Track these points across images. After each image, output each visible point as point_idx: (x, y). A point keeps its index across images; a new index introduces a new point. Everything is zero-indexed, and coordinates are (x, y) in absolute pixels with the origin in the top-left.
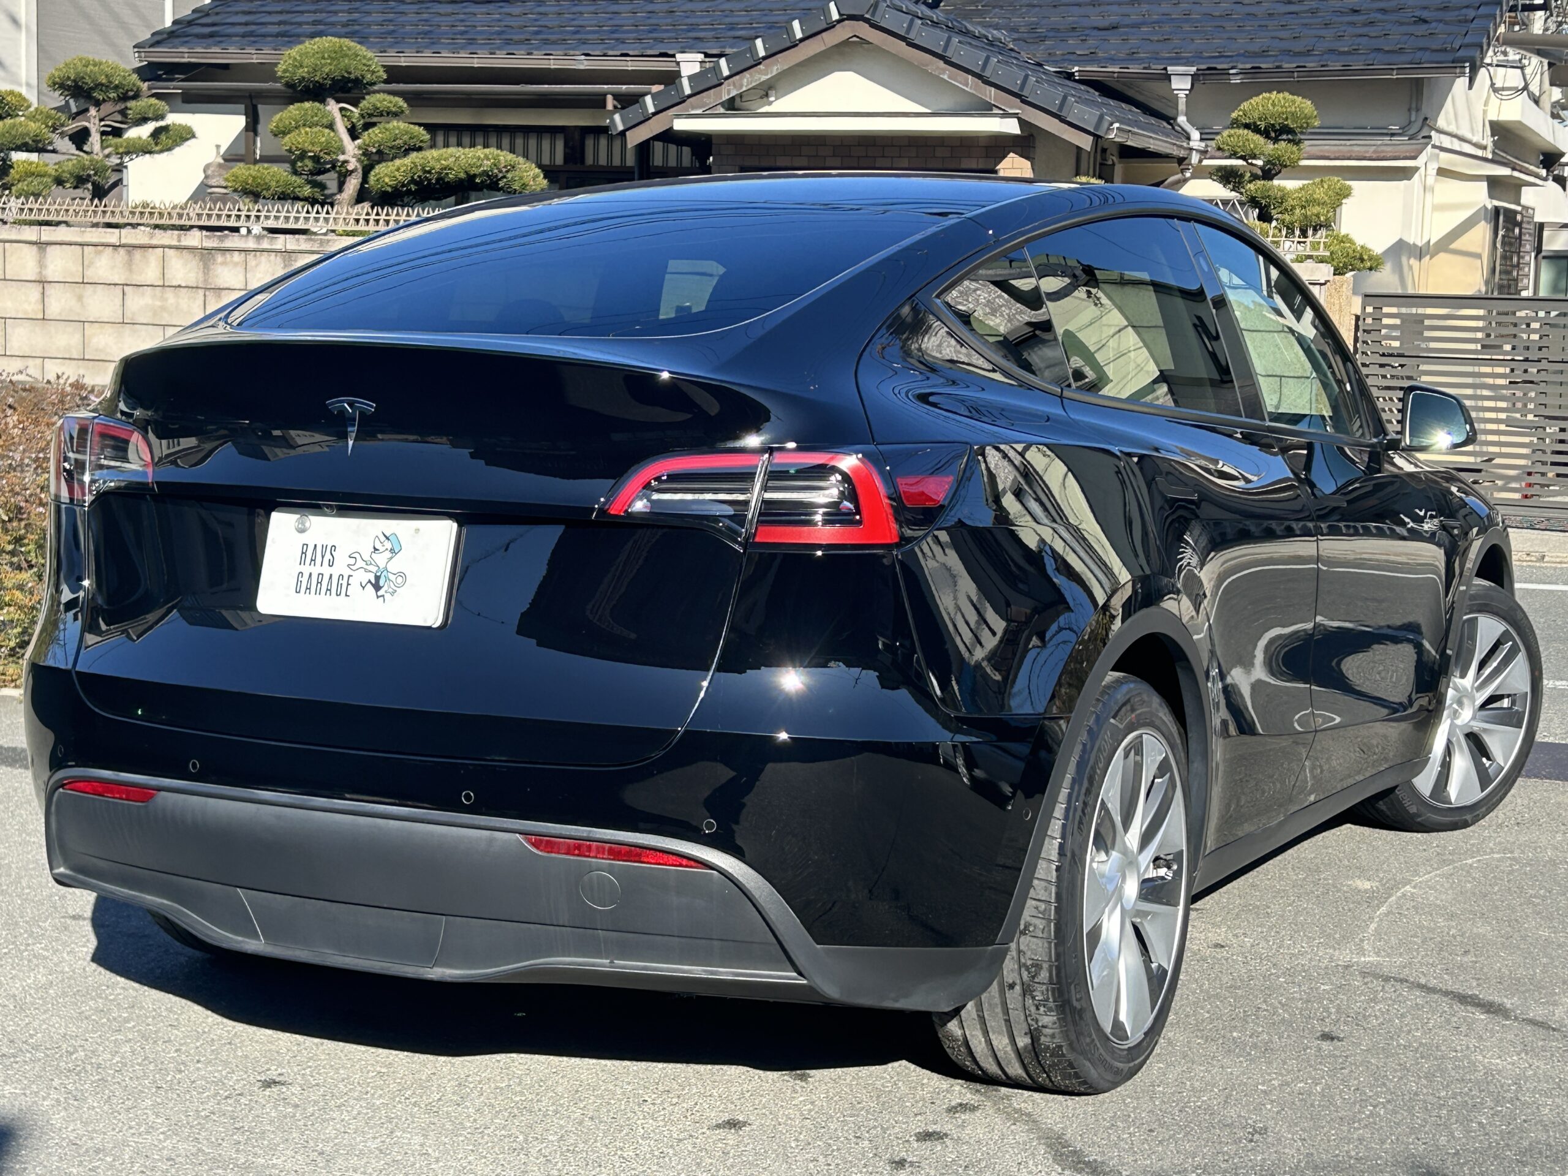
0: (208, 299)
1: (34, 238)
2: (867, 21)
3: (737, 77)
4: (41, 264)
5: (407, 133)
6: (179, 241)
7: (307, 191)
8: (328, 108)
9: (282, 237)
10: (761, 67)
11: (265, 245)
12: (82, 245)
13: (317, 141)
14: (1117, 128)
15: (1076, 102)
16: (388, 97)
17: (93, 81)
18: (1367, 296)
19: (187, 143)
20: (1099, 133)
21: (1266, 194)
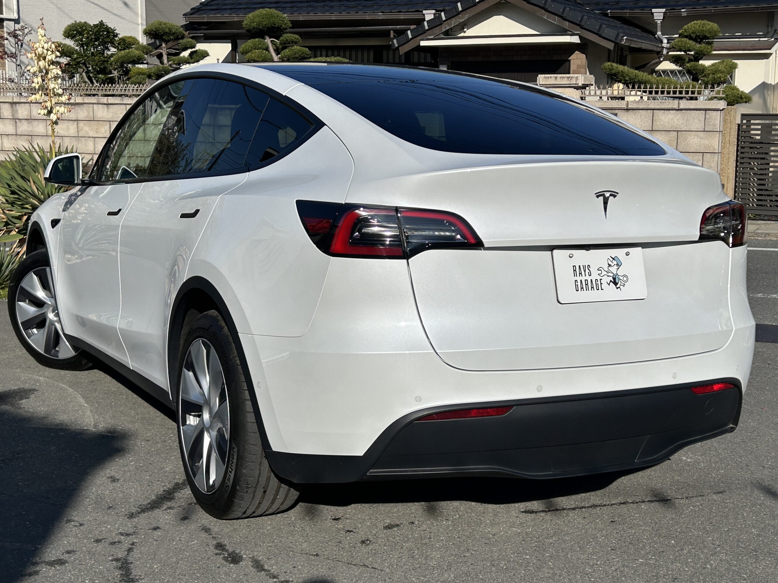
3: (449, 21)
5: (301, 51)
10: (460, 15)
13: (260, 56)
14: (626, 39)
15: (606, 27)
16: (292, 35)
17: (163, 31)
18: (743, 116)
19: (206, 58)
20: (617, 41)
21: (695, 68)
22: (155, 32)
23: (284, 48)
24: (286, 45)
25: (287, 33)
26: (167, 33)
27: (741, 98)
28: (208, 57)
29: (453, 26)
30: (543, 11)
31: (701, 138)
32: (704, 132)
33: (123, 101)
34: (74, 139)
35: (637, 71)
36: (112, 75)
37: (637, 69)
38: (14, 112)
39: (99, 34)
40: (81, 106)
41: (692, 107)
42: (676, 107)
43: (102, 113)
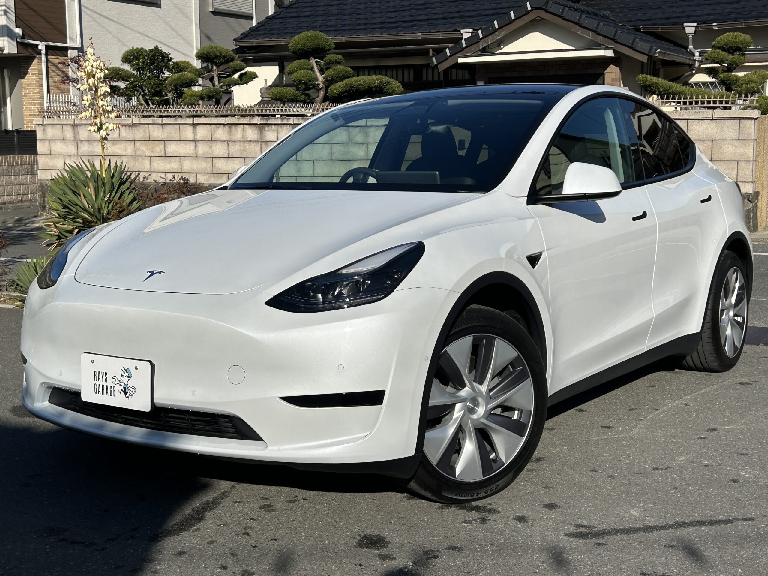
0: (262, 145)
1: (191, 123)
2: (544, 10)
3: (486, 38)
4: (195, 133)
5: (344, 70)
6: (250, 121)
7: (302, 97)
8: (311, 61)
9: (292, 118)
10: (497, 33)
11: (285, 122)
12: (211, 125)
13: (305, 76)
14: (659, 52)
15: (640, 41)
16: (335, 55)
17: (214, 55)
19: (254, 80)
20: (650, 54)
21: (729, 79)
22: (207, 55)
23: (329, 68)
24: (330, 65)
25: (331, 54)
26: (218, 56)
28: (257, 78)
29: (489, 43)
30: (578, 27)
31: (736, 146)
32: (739, 141)
33: (176, 120)
34: (131, 158)
35: (670, 83)
36: (167, 97)
37: (670, 81)
38: (76, 134)
39: (154, 58)
40: (138, 127)
41: (726, 116)
42: (710, 116)
43: (157, 133)
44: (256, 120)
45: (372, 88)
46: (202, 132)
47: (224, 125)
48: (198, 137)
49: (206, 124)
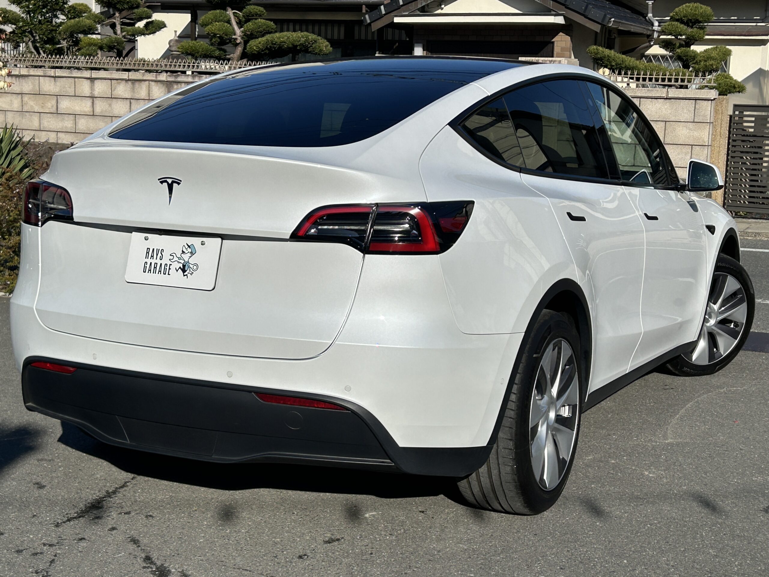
1: (89, 76)
4: (92, 88)
5: (265, 24)
6: (156, 78)
7: (217, 53)
8: (228, 13)
9: (204, 76)
11: (197, 79)
12: (111, 79)
13: (221, 29)
14: (613, 21)
15: (593, 8)
16: (256, 7)
18: (736, 106)
19: (162, 30)
20: (604, 23)
21: (686, 54)
23: (247, 21)
24: (250, 18)
25: (251, 4)
26: (121, 1)
27: (734, 87)
28: (165, 28)
29: (429, 2)
31: (690, 129)
32: (694, 124)
33: (71, 73)
34: (17, 114)
35: (624, 56)
36: (60, 46)
37: (624, 53)
39: (47, 1)
40: (26, 79)
41: (681, 96)
42: (664, 95)
43: (48, 86)
44: (163, 77)
45: (297, 46)
46: (100, 88)
47: (127, 80)
48: (96, 93)
49: (105, 79)
